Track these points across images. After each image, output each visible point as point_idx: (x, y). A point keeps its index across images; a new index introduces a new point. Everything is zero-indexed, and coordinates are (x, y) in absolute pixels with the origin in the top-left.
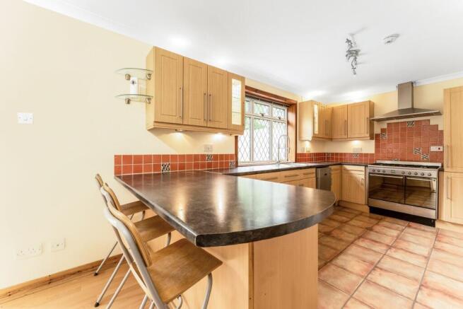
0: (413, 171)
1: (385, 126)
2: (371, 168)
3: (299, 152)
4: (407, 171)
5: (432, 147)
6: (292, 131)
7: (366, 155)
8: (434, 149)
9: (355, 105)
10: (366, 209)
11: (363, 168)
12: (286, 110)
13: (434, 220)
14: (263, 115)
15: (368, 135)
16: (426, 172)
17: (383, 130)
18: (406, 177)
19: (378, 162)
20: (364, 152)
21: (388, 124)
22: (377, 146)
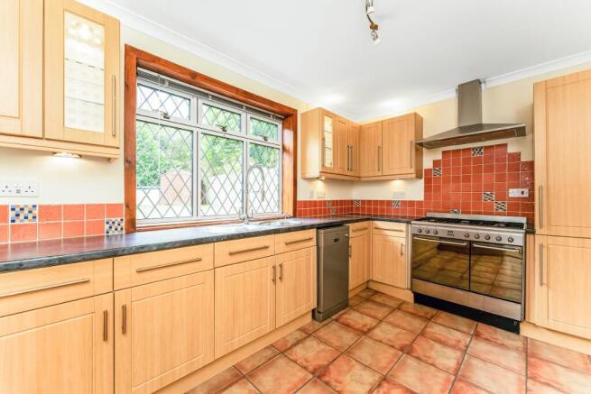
0: (483, 231)
1: (439, 157)
2: (417, 225)
3: (300, 198)
4: (473, 231)
5: (511, 190)
6: (288, 160)
7: (411, 203)
8: (514, 193)
9: (392, 122)
10: (409, 297)
11: (403, 226)
12: (280, 126)
13: (519, 322)
14: (224, 129)
15: (413, 171)
16: (506, 234)
17: (436, 163)
18: (471, 242)
19: (429, 215)
20: (408, 198)
21: (444, 153)
22: (427, 189)
